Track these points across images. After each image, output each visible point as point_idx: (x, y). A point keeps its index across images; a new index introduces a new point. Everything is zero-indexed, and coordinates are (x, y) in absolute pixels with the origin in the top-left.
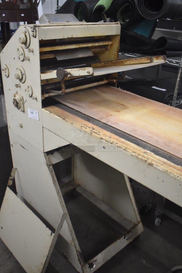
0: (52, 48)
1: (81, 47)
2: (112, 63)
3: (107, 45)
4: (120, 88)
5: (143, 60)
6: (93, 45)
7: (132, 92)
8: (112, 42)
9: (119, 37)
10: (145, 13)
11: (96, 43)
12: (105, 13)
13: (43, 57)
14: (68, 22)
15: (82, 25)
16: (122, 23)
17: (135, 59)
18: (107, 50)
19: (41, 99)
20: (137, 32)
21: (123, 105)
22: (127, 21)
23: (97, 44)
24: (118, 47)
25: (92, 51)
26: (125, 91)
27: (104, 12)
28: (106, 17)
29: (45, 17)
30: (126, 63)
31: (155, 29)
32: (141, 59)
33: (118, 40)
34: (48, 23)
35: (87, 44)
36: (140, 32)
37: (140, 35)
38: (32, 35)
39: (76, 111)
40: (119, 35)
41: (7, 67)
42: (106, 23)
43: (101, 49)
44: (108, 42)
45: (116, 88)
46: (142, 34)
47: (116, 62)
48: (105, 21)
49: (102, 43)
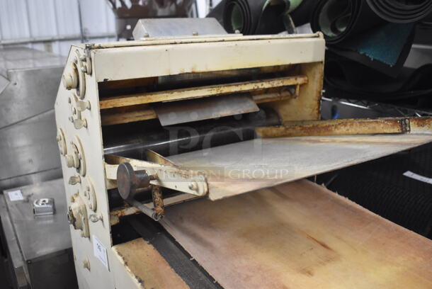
0: (142, 97)
1: (223, 92)
2: (303, 128)
3: (294, 86)
4: (323, 185)
5: (382, 125)
6: (256, 88)
7: (353, 200)
8: (306, 78)
9: (322, 67)
10: (383, 7)
11: (264, 83)
12: (291, 14)
13: (125, 118)
14: (197, 34)
15: (223, 41)
16: (330, 34)
17: (359, 123)
18: (293, 96)
19: (110, 223)
20: (367, 55)
21: (324, 245)
22: (343, 30)
23: (266, 85)
24: (319, 90)
25: (255, 101)
26: (336, 195)
27: (289, 11)
28: (292, 23)
29: (142, 26)
30: (337, 131)
31: (410, 47)
32: (377, 122)
33: (319, 73)
34: (144, 39)
35: (241, 85)
36: (374, 53)
37: (374, 60)
38: (83, 68)
39: (194, 261)
40: (322, 62)
41: (63, 135)
42: (291, 36)
43: (278, 95)
44: (296, 79)
45: (316, 184)
46: (377, 58)
47: (313, 126)
48: (291, 32)
49: (280, 81)
